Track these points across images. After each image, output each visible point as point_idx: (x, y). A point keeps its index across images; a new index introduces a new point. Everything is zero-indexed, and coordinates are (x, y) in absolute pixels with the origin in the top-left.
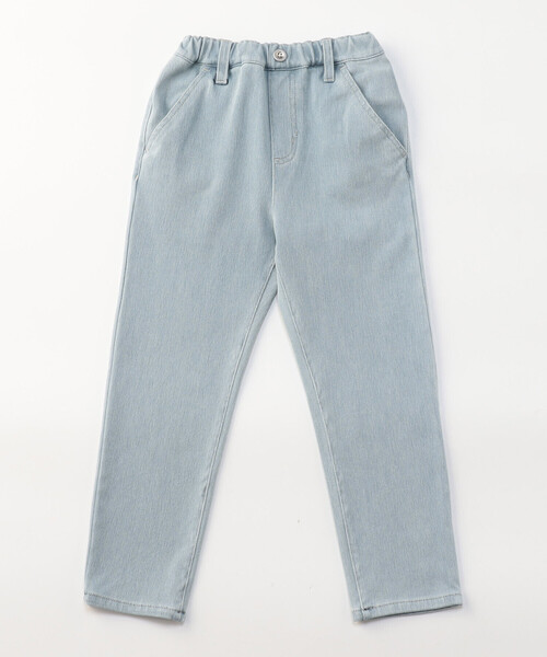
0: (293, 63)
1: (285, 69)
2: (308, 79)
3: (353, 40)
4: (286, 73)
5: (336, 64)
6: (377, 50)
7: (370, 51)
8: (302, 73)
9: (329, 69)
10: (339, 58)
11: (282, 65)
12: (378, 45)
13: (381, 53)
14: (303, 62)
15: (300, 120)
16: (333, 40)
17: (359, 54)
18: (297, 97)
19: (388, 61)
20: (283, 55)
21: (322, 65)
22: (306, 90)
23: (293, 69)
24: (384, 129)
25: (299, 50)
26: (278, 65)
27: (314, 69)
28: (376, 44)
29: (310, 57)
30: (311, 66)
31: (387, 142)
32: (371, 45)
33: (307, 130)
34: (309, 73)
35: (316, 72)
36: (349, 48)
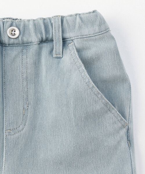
0: (25, 39)
1: (18, 45)
2: (39, 54)
3: (81, 18)
4: (19, 49)
5: (64, 40)
6: (103, 28)
7: (97, 29)
8: (34, 48)
9: (58, 45)
10: (67, 35)
11: (16, 41)
12: (104, 22)
13: (107, 30)
14: (34, 39)
15: (31, 92)
16: (62, 18)
17: (86, 31)
18: (29, 71)
19: (113, 38)
20: (17, 32)
21: (52, 40)
22: (37, 63)
23: (25, 45)
24: (106, 105)
25: (31, 26)
26: (12, 41)
27: (45, 45)
28: (102, 22)
29: (41, 33)
30: (42, 41)
31: (110, 115)
32: (98, 23)
33: (38, 101)
34: (40, 49)
35: (46, 48)
36: (77, 26)
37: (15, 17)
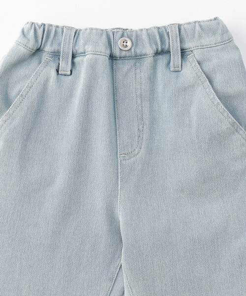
0: (138, 51)
1: (130, 58)
2: (154, 67)
3: (201, 26)
4: (132, 62)
5: (183, 52)
6: (226, 37)
7: (219, 38)
8: (148, 61)
9: (176, 58)
10: (188, 45)
11: (128, 54)
12: (227, 31)
13: (230, 40)
14: (149, 50)
15: (146, 110)
16: (179, 26)
17: (207, 40)
18: (143, 87)
19: (237, 48)
20: (129, 44)
21: (168, 52)
22: (152, 79)
23: (138, 58)
24: (233, 125)
25: (144, 36)
26: (123, 54)
27: (160, 57)
28: (225, 30)
29: (156, 44)
30: (157, 53)
31: (237, 136)
32: (220, 31)
33: (153, 121)
34: (155, 61)
35: (162, 60)
36: (196, 35)
37: (125, 28)
